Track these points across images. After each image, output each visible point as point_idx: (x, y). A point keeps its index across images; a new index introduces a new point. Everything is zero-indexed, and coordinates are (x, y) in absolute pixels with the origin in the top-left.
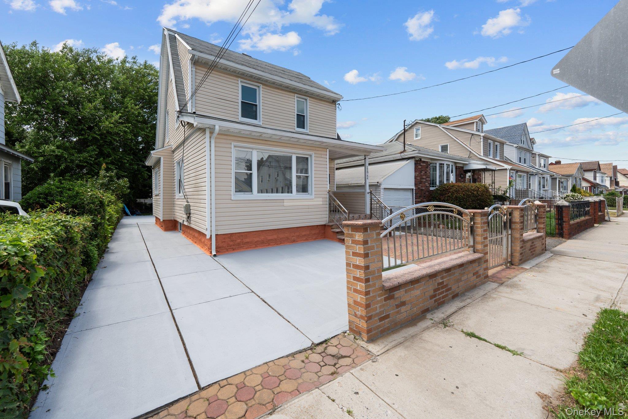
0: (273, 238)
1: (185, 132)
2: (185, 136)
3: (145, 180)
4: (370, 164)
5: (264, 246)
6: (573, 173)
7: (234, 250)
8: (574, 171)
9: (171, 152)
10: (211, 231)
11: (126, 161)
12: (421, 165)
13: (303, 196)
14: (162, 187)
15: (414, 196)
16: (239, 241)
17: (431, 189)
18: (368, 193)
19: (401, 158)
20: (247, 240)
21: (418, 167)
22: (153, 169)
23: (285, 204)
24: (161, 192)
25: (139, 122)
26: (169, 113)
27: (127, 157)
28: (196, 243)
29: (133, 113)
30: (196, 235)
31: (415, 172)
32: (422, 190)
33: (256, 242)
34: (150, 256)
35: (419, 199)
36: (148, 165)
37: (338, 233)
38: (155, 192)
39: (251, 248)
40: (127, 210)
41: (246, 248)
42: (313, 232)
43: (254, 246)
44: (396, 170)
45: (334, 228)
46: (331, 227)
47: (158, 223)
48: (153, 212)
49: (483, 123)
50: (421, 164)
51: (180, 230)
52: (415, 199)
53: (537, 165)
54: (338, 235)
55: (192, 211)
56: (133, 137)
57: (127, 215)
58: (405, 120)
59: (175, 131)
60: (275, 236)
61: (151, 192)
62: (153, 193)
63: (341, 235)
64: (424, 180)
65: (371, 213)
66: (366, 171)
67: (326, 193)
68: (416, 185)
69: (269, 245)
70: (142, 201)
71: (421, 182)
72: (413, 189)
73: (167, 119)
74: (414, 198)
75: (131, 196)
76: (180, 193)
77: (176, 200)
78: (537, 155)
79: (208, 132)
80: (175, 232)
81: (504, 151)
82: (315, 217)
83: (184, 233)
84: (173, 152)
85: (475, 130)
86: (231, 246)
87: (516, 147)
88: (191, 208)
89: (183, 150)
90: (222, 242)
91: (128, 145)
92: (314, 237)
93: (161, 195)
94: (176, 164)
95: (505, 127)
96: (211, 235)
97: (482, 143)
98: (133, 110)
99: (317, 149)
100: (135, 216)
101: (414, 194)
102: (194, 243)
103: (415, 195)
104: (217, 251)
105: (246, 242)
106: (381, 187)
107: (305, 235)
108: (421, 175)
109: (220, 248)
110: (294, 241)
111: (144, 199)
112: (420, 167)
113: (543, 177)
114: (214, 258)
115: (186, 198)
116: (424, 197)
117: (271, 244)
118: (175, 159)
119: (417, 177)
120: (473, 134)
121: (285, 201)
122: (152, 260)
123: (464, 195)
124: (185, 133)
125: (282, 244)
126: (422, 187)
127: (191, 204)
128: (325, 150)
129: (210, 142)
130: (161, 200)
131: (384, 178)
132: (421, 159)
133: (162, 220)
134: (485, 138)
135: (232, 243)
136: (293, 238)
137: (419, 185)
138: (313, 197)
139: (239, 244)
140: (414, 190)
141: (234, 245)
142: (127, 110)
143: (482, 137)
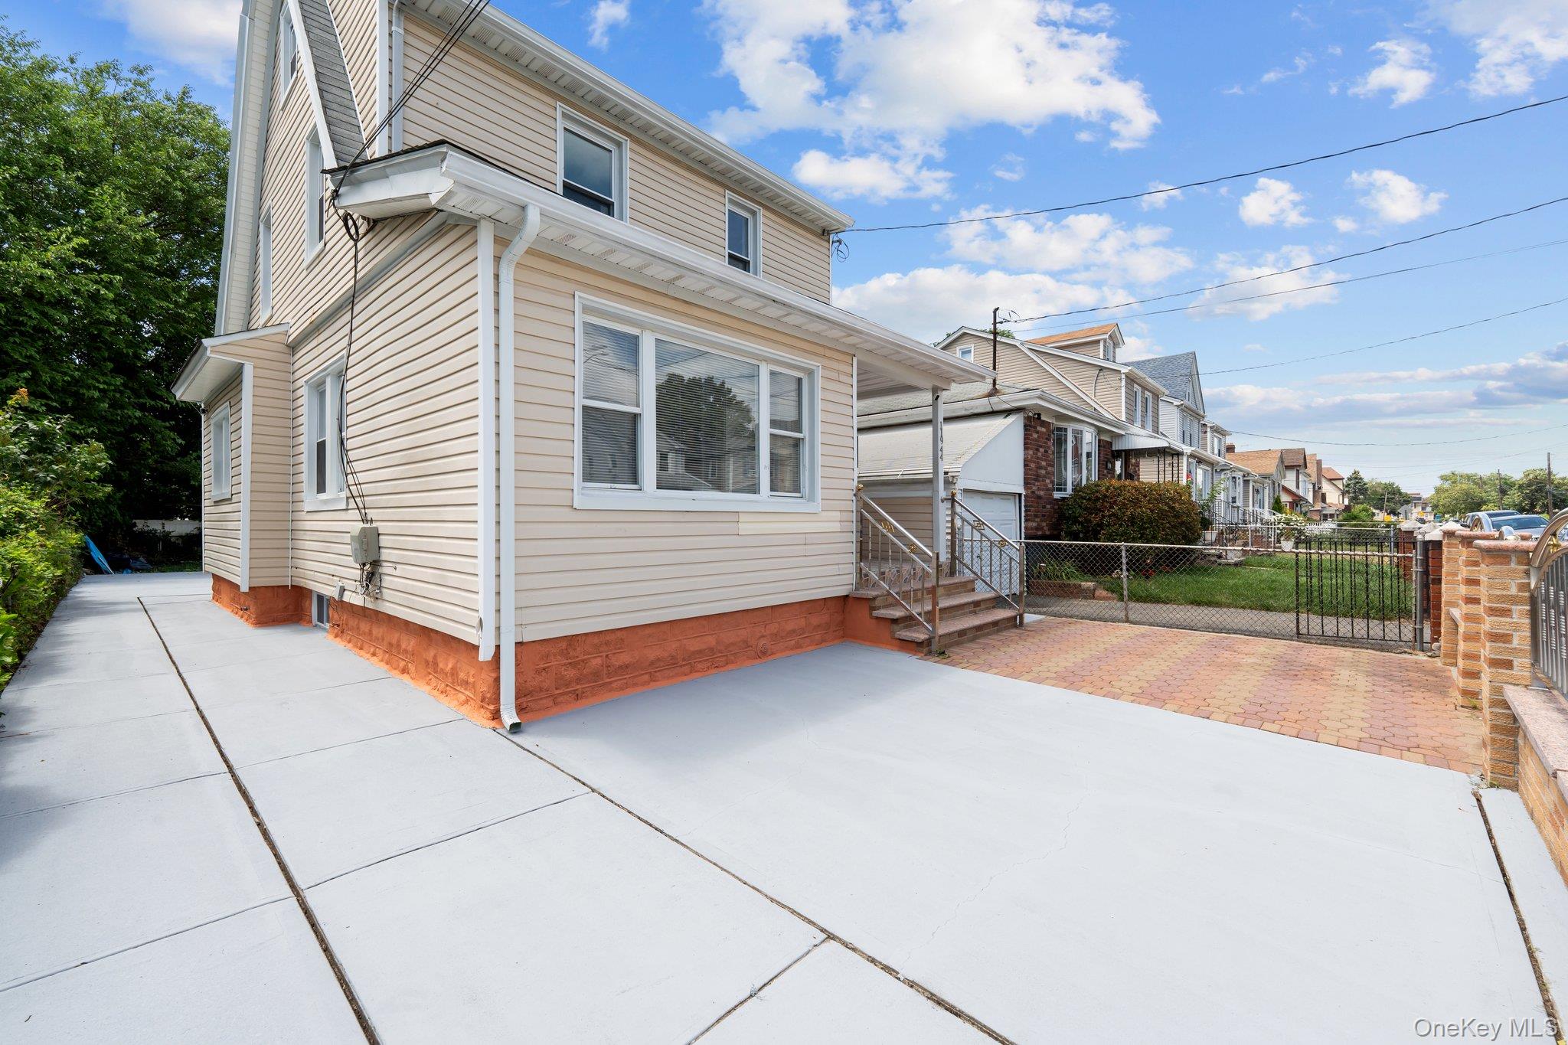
0: (703, 647)
1: (356, 262)
2: (359, 276)
3: (165, 458)
4: (947, 420)
5: (677, 675)
6: (1270, 472)
7: (578, 697)
8: (1271, 466)
9: (283, 348)
10: (498, 629)
11: (96, 394)
12: (1037, 432)
13: (786, 502)
14: (246, 468)
15: (1023, 514)
16: (598, 661)
17: (1057, 495)
18: (942, 501)
19: (989, 409)
20: (624, 658)
21: (1031, 435)
22: (204, 411)
23: (746, 527)
24: (245, 488)
25: (149, 268)
26: (273, 220)
27: (99, 382)
28: (404, 671)
29: (125, 239)
30: (409, 643)
31: (1026, 448)
32: (1039, 497)
33: (652, 663)
34: (216, 741)
35: (1034, 521)
36: (184, 399)
37: (895, 621)
38: (210, 492)
39: (635, 685)
40: (97, 555)
41: (622, 689)
42: (815, 620)
43: (646, 677)
44: (988, 440)
45: (879, 608)
46: (869, 602)
47: (225, 597)
48: (205, 560)
49: (1116, 345)
50: (1039, 428)
51: (320, 619)
52: (1026, 520)
53: (1208, 450)
54: (895, 627)
55: (385, 554)
56: (125, 318)
57: (97, 570)
58: (997, 309)
59: (305, 273)
60: (710, 638)
61: (197, 493)
62: (204, 496)
63: (906, 627)
64: (1043, 472)
65: (953, 558)
66: (936, 438)
67: (850, 495)
68: (1027, 483)
69: (693, 670)
70: (155, 525)
71: (1037, 477)
72: (1020, 495)
73: (261, 244)
74: (1023, 520)
75: (114, 508)
76: (321, 487)
77: (303, 515)
78: (1209, 429)
79: (485, 237)
80: (300, 628)
81: (1160, 414)
82: (814, 571)
83: (340, 631)
84: (293, 348)
85: (1102, 357)
86: (567, 685)
87: (1178, 406)
88: (384, 541)
89: (347, 329)
90: (538, 672)
91: (105, 342)
92: (817, 637)
93: (245, 497)
94: (303, 391)
95: (1149, 361)
96: (498, 647)
97: (1123, 390)
98: (122, 226)
99: (829, 353)
100: (126, 576)
101: (1023, 509)
102: (396, 673)
103: (1026, 511)
104: (520, 709)
105: (620, 667)
106: (957, 486)
107: (794, 631)
108: (1038, 458)
109: (530, 693)
110: (763, 654)
111: (160, 521)
112: (1035, 436)
113: (1234, 478)
114: (515, 738)
115: (361, 506)
116: (1043, 516)
117: (699, 666)
118: (298, 374)
119: (1030, 461)
120: (1101, 369)
121: (742, 518)
122: (229, 767)
123: (1152, 511)
124: (356, 266)
125: (730, 667)
126: (1039, 489)
127: (382, 527)
128: (848, 359)
129: (497, 277)
130: (245, 516)
131: (963, 461)
132: (1039, 415)
133: (244, 588)
134: (1131, 380)
135: (570, 673)
136: (762, 642)
137: (1034, 485)
138: (816, 506)
139: (596, 674)
140: (1023, 496)
141: (578, 681)
142: (100, 224)
143: (1123, 376)
